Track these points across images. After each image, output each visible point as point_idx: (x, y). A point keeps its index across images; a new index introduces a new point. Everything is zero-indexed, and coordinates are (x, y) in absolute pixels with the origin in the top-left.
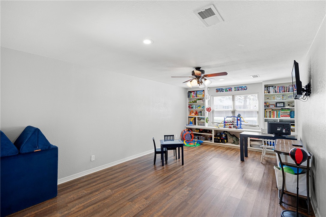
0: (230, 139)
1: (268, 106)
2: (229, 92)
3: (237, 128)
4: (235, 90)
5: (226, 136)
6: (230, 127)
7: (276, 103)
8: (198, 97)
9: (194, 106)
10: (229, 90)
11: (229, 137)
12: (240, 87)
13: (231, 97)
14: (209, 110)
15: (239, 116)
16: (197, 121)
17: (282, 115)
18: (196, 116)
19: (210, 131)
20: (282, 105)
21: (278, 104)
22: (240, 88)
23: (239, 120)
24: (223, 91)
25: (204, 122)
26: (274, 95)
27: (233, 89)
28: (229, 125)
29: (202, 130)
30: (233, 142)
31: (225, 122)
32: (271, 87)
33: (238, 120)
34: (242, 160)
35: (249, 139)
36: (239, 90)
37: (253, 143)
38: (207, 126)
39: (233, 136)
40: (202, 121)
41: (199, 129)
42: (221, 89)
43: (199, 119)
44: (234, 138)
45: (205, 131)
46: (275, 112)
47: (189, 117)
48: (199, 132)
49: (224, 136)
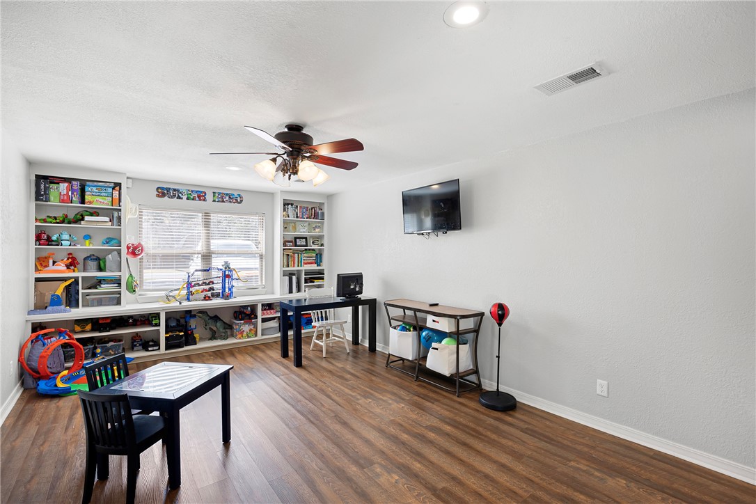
2: (198, 203)
3: (227, 298)
4: (214, 201)
6: (205, 298)
7: (296, 238)
8: (91, 202)
9: (65, 236)
10: (199, 197)
12: (227, 194)
13: (201, 216)
14: (135, 251)
15: (227, 266)
16: (81, 290)
17: (306, 262)
18: (79, 275)
19: (149, 319)
20: (302, 242)
21: (298, 240)
22: (227, 198)
23: (228, 276)
24: (179, 198)
25: (120, 293)
26: (295, 222)
27: (209, 197)
28: (202, 292)
29: (109, 321)
31: (189, 285)
32: (290, 206)
33: (225, 276)
36: (223, 201)
37: (265, 325)
38: (130, 306)
40: (107, 288)
41: (96, 320)
42: (175, 190)
43: (95, 283)
45: (119, 321)
46: (296, 255)
47: (38, 280)
48: (93, 330)
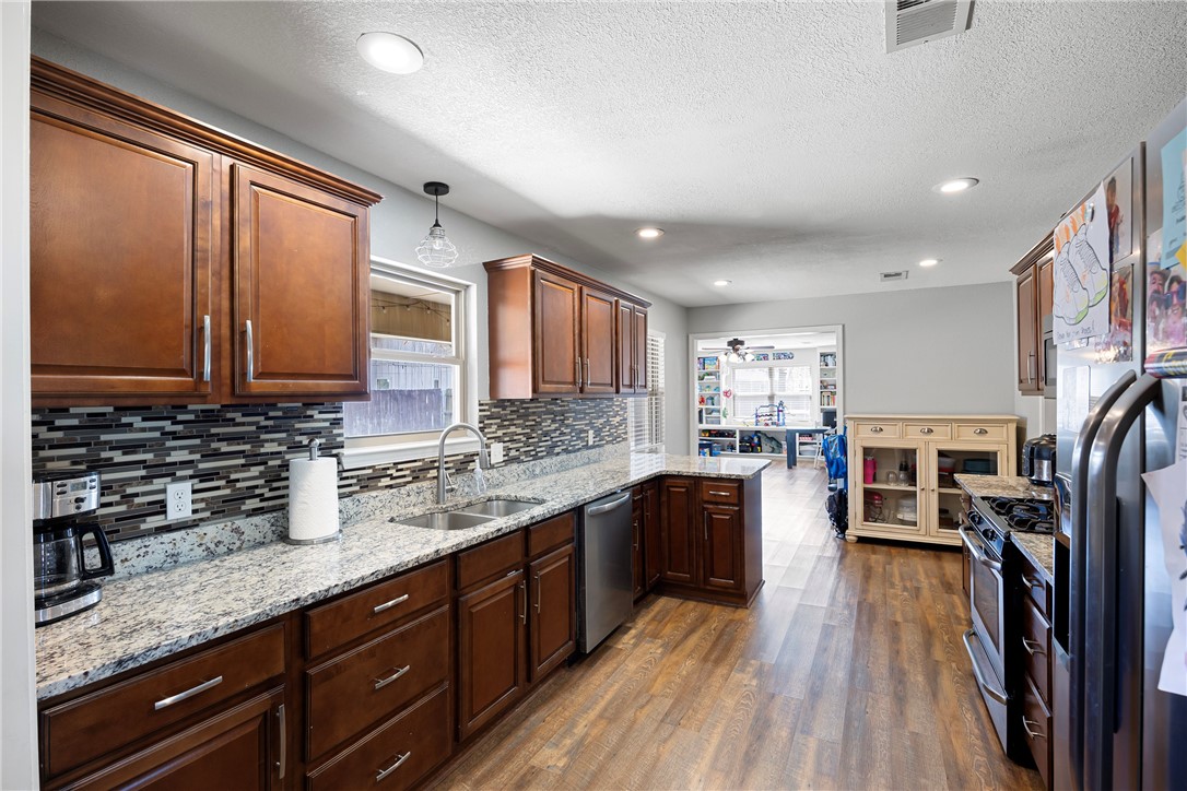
0: (766, 446)
1: (826, 387)
3: (778, 425)
5: (759, 438)
6: (767, 425)
11: (763, 440)
12: (782, 354)
13: (767, 370)
14: (728, 394)
15: (781, 404)
16: (704, 415)
18: (704, 407)
19: (731, 434)
22: (783, 356)
23: (781, 411)
25: (719, 417)
27: (771, 357)
28: (765, 420)
30: (771, 450)
31: (757, 416)
32: (829, 357)
33: (779, 411)
34: (790, 467)
35: (797, 434)
37: (803, 448)
38: (724, 425)
39: (772, 439)
40: (714, 414)
41: (709, 431)
43: (710, 412)
44: (774, 442)
45: (721, 433)
49: (756, 440)
